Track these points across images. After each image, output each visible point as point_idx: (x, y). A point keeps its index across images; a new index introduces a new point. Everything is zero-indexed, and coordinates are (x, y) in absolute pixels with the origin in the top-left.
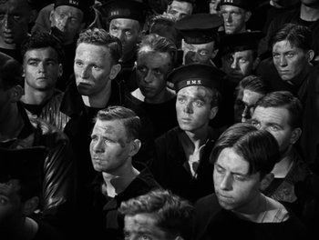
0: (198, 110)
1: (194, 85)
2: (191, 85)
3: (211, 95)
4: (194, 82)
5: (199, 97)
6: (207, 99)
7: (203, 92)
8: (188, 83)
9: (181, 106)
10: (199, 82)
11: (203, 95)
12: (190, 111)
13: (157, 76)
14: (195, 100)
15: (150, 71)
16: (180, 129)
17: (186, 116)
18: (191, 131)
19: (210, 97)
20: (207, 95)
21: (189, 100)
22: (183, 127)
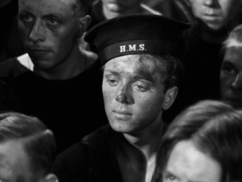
0: (142, 97)
1: (133, 53)
2: (128, 53)
3: (164, 68)
4: (133, 48)
5: (142, 74)
6: (157, 76)
7: (150, 63)
8: (123, 49)
9: (111, 91)
10: (142, 46)
11: (150, 70)
12: (127, 99)
13: (52, 28)
14: (135, 79)
15: (39, 20)
16: (110, 129)
17: (122, 108)
18: (131, 133)
19: (162, 73)
20: (156, 69)
21: (125, 81)
22: (117, 125)
